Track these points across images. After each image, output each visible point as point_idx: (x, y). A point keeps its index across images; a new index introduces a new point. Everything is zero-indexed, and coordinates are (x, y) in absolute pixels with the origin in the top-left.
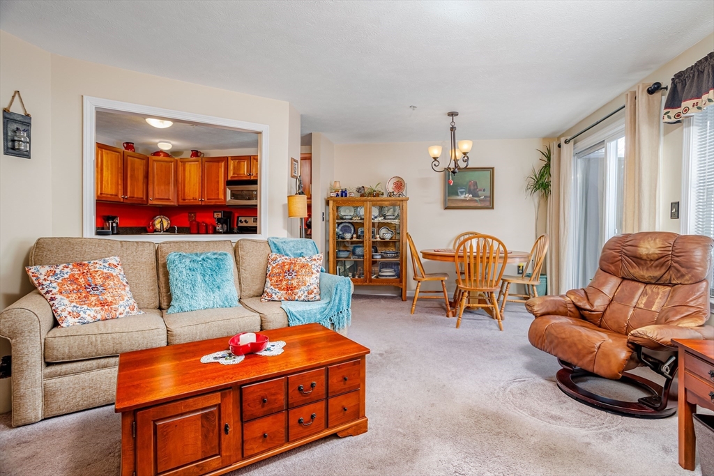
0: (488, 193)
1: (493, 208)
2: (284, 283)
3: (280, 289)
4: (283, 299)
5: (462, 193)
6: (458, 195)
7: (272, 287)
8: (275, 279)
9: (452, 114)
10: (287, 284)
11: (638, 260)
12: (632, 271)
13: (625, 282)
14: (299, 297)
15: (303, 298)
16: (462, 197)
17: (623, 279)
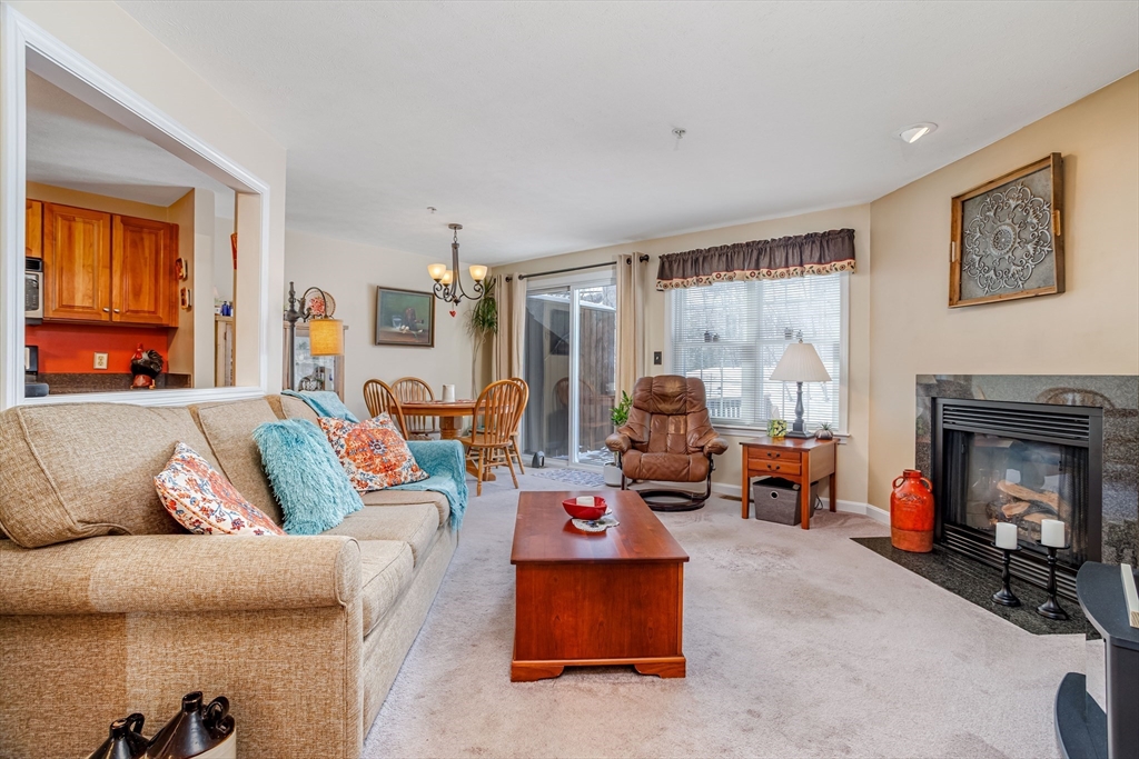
0: (426, 326)
1: (432, 345)
2: (378, 461)
3: (375, 471)
4: (386, 485)
5: (397, 323)
6: (392, 326)
7: (361, 470)
8: (360, 457)
9: (455, 227)
10: (382, 463)
11: (664, 397)
12: (660, 406)
13: (654, 416)
14: (405, 478)
15: (409, 479)
16: (397, 329)
17: (652, 414)
